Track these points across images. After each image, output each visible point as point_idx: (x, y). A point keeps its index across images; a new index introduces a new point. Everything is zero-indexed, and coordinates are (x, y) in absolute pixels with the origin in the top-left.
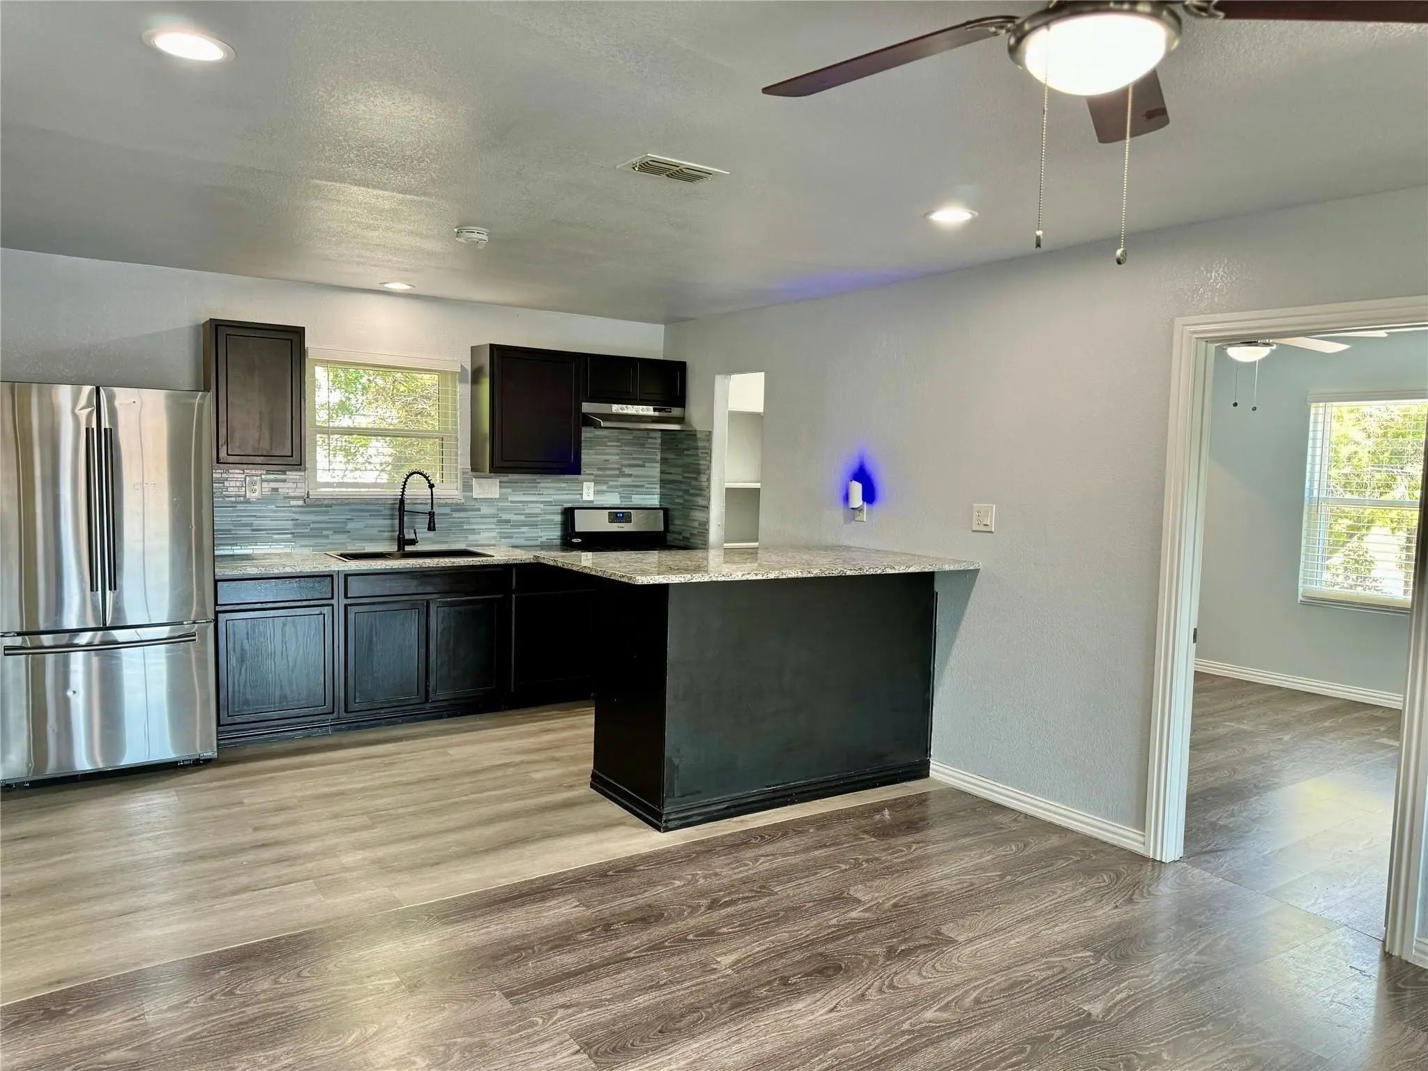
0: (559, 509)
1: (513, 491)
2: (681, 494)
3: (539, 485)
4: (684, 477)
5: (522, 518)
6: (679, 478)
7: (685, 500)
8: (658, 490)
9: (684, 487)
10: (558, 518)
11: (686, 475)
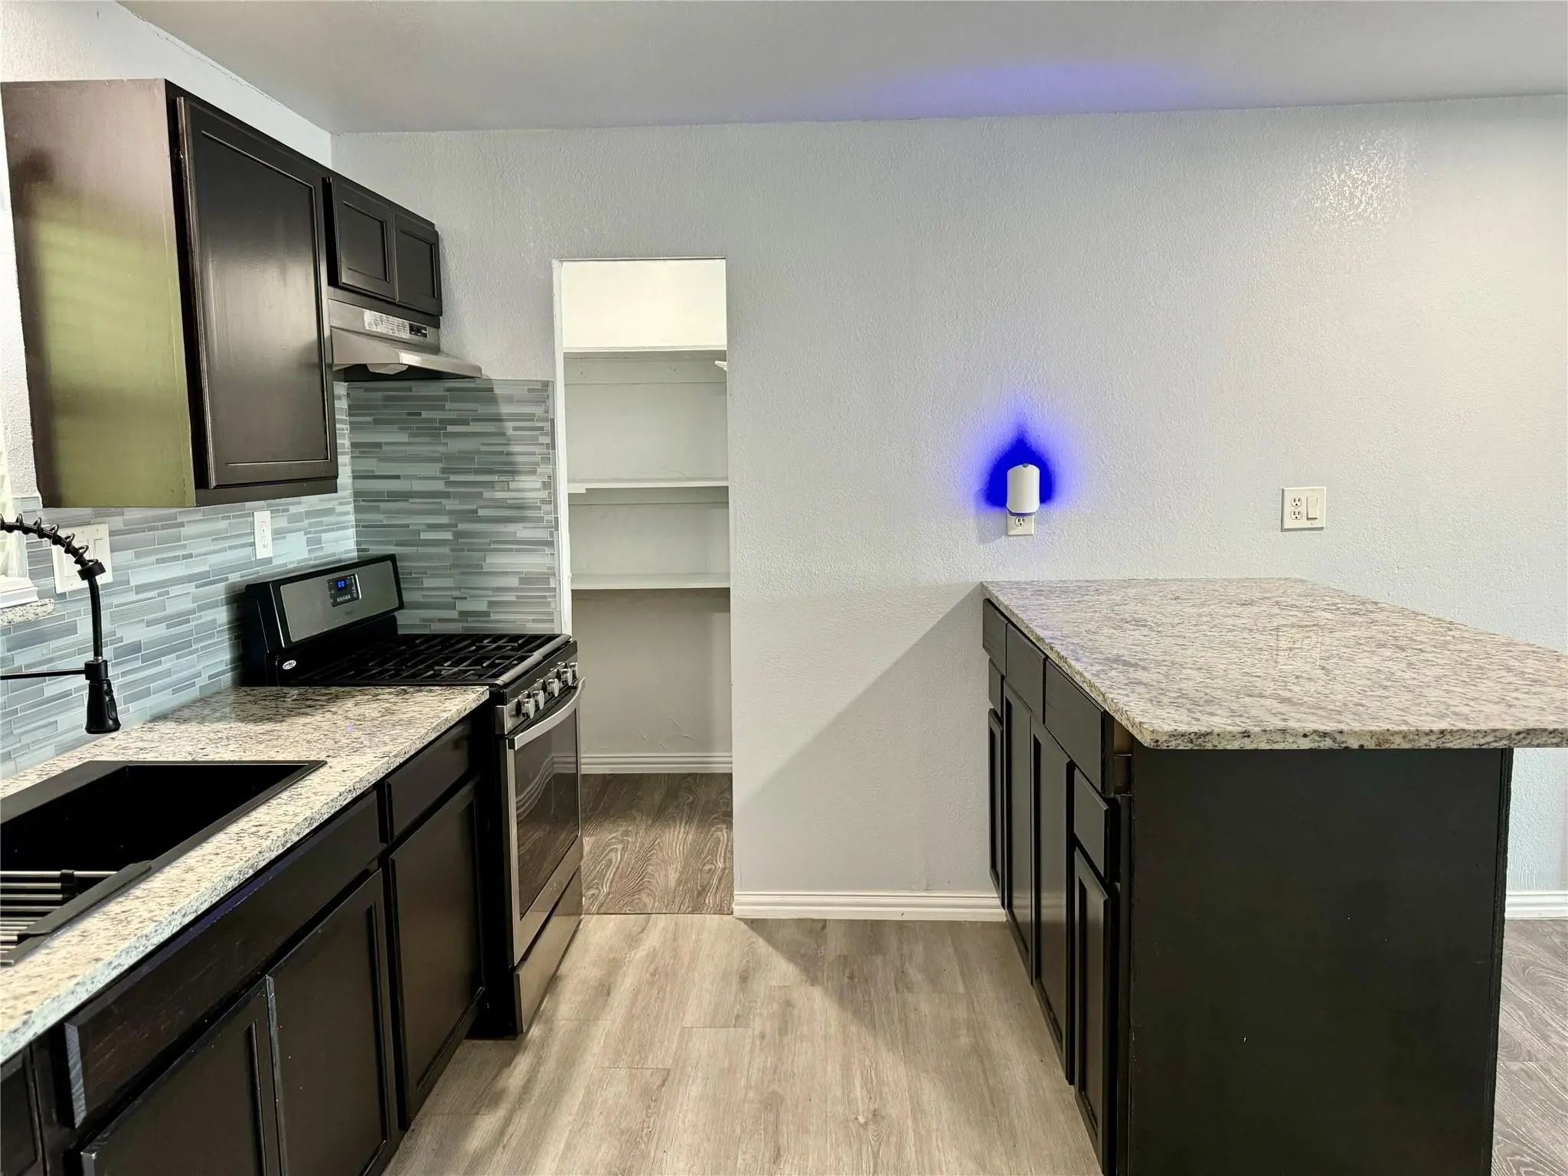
0: (219, 591)
1: (138, 556)
2: (444, 520)
3: (184, 531)
4: (449, 483)
5: (160, 631)
6: (439, 486)
7: (459, 535)
8: (352, 518)
9: (450, 504)
10: (222, 616)
11: (453, 478)
